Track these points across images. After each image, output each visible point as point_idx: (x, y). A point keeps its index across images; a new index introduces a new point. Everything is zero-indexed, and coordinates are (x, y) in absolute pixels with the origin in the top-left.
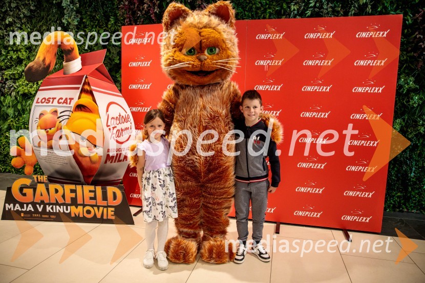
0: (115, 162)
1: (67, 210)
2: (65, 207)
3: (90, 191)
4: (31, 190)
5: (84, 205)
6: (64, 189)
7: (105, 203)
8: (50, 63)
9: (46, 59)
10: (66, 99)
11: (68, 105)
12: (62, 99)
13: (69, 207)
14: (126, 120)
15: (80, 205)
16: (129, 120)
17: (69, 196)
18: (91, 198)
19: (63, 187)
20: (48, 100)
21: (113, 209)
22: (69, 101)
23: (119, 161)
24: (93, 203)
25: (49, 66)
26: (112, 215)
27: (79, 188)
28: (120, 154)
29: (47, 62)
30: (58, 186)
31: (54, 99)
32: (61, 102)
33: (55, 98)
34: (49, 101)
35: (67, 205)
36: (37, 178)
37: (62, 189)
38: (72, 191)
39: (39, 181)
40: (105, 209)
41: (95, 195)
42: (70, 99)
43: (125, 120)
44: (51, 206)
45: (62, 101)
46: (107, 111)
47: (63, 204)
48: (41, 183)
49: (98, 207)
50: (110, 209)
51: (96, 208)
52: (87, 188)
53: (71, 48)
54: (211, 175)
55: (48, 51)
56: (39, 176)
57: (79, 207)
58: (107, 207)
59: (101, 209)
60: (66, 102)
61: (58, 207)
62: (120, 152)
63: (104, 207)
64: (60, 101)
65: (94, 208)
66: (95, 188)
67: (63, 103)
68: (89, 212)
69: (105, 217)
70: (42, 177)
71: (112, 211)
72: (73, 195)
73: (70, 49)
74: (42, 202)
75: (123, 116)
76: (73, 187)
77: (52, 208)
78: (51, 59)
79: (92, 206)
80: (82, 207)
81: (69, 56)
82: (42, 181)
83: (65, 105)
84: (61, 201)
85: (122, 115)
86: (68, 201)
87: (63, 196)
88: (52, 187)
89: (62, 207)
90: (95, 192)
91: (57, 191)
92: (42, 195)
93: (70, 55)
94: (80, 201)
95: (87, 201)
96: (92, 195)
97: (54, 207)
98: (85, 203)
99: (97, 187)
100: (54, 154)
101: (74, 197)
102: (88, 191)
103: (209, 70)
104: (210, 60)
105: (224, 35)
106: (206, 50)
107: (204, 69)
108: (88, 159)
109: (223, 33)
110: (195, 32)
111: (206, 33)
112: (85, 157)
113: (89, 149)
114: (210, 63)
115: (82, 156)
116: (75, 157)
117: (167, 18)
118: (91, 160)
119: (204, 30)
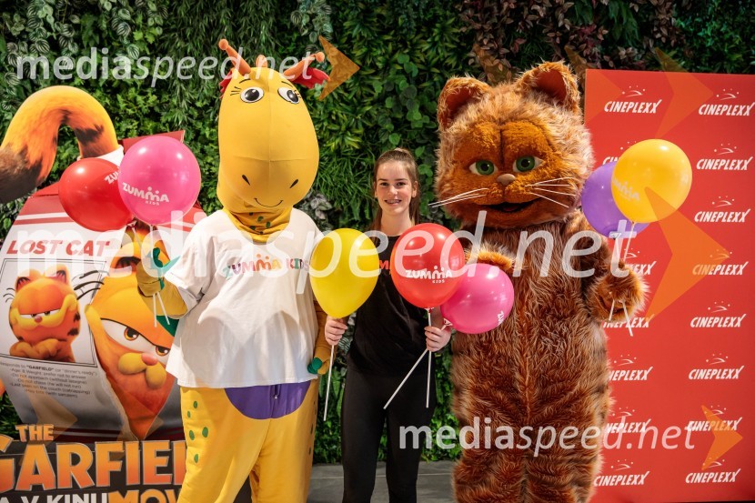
2: (94, 496)
3: (159, 454)
4: (10, 463)
5: (142, 488)
6: (94, 454)
8: (41, 160)
9: (30, 149)
13: (104, 496)
15: (133, 488)
17: (106, 466)
18: (160, 470)
19: (92, 449)
24: (165, 479)
25: (37, 167)
27: (132, 449)
29: (33, 156)
30: (81, 449)
35: (99, 491)
36: (27, 432)
37: (90, 453)
38: (114, 456)
39: (32, 437)
41: (171, 462)
44: (60, 496)
47: (90, 490)
48: (36, 442)
51: (170, 493)
52: (152, 447)
53: (96, 127)
54: (547, 409)
55: (34, 132)
56: (32, 428)
57: (130, 493)
65: (167, 491)
70: (39, 428)
72: (117, 466)
73: (94, 128)
74: (37, 489)
76: (116, 446)
78: (42, 150)
79: (162, 488)
80: (137, 492)
81: (91, 145)
82: (39, 438)
84: (84, 481)
86: (103, 481)
87: (92, 471)
88: (64, 451)
89: (86, 496)
90: (169, 454)
91: (75, 459)
92: (36, 472)
93: (92, 140)
94: (132, 478)
95: (151, 477)
96: (163, 461)
97: (67, 497)
98: (145, 483)
99: (175, 443)
100: (53, 372)
101: (119, 469)
102: (154, 454)
103: (521, 201)
104: (521, 183)
105: (553, 131)
106: (515, 164)
107: (510, 201)
108: (140, 378)
109: (548, 127)
110: (492, 130)
111: (512, 130)
112: (134, 374)
113: (145, 355)
114: (521, 188)
115: (125, 373)
116: (109, 376)
117: (442, 107)
118: (147, 382)
119: (510, 124)
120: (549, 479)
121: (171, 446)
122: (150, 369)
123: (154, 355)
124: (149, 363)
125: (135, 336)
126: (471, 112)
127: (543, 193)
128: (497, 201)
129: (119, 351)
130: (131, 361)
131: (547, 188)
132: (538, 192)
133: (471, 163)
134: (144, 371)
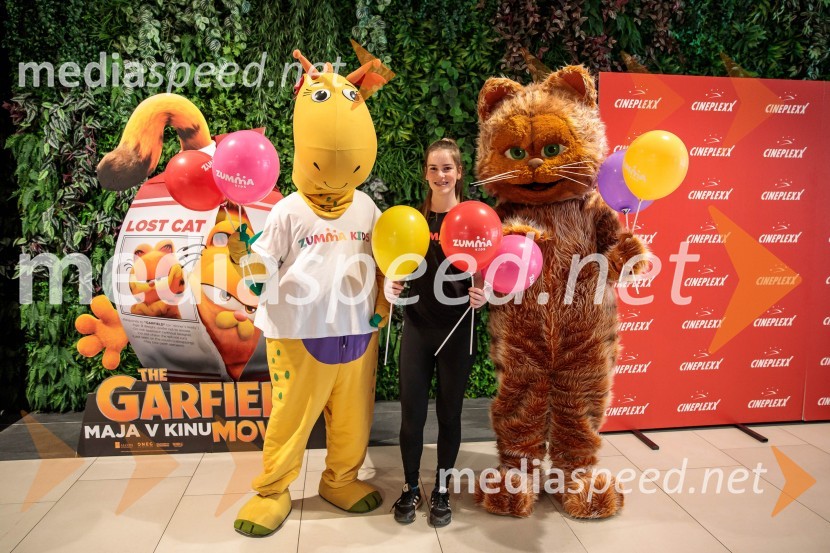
1: (205, 429)
2: (201, 425)
3: (251, 392)
4: (135, 398)
5: (238, 419)
6: (199, 393)
9: (142, 146)
10: (190, 222)
11: (195, 233)
12: (181, 222)
13: (209, 425)
15: (231, 419)
17: (209, 402)
18: (252, 405)
19: (198, 388)
20: (151, 224)
22: (196, 226)
24: (256, 412)
25: (148, 160)
27: (229, 387)
29: (144, 151)
30: (188, 388)
31: (164, 222)
32: (179, 229)
33: (167, 221)
34: (155, 227)
35: (204, 421)
36: (147, 374)
37: (196, 391)
38: (215, 394)
39: (151, 378)
41: (260, 399)
42: (197, 221)
44: (174, 425)
45: (182, 226)
47: (197, 420)
48: (154, 382)
51: (260, 423)
52: (245, 387)
54: (569, 355)
55: (145, 131)
56: (150, 371)
57: (228, 423)
60: (189, 226)
61: (187, 426)
64: (178, 226)
65: (258, 422)
66: (260, 387)
67: (183, 231)
68: (247, 431)
70: (156, 371)
72: (217, 402)
73: (192, 127)
74: (157, 419)
76: (217, 386)
77: (176, 429)
78: (152, 147)
79: (254, 420)
80: (234, 422)
81: (190, 142)
82: (156, 379)
83: (187, 233)
84: (193, 414)
86: (207, 413)
87: (198, 405)
88: (176, 389)
89: (195, 425)
90: (259, 393)
91: (185, 396)
92: (156, 406)
93: (191, 137)
94: (230, 412)
95: (245, 411)
96: (254, 399)
97: (180, 425)
98: (240, 416)
99: (263, 384)
100: (165, 326)
101: (219, 404)
102: (247, 393)
103: (548, 181)
104: (548, 166)
105: (574, 122)
106: (543, 150)
107: (538, 181)
108: (233, 332)
109: (571, 119)
110: (523, 122)
111: (541, 122)
112: (228, 328)
113: (236, 313)
114: (548, 171)
115: (222, 328)
116: (209, 330)
117: (482, 102)
118: (239, 335)
119: (539, 117)
120: (568, 411)
122: (241, 324)
123: (244, 313)
124: (240, 319)
125: (228, 298)
126: (506, 107)
127: (567, 174)
128: (527, 182)
129: (216, 309)
130: (226, 318)
131: (570, 170)
132: (562, 173)
133: (507, 149)
134: (237, 326)
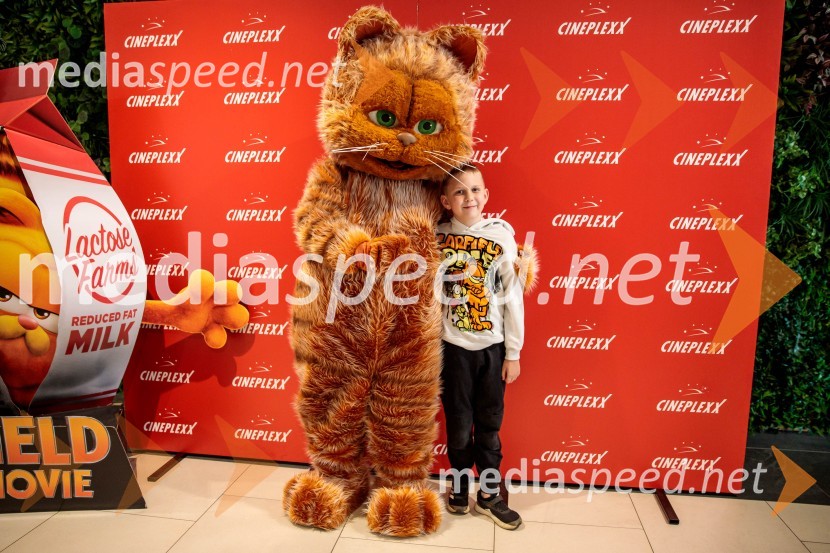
0: (94, 349)
3: (23, 431)
5: (6, 468)
7: (64, 459)
14: (120, 242)
16: (128, 241)
18: (26, 449)
21: (88, 473)
23: (107, 345)
24: (31, 458)
26: (86, 488)
28: (109, 329)
40: (66, 475)
41: (37, 439)
43: (116, 242)
46: (66, 220)
49: (47, 470)
50: (79, 474)
51: (40, 474)
52: (14, 423)
54: (395, 352)
58: (71, 468)
59: (55, 474)
62: (108, 324)
63: (64, 468)
65: (36, 472)
68: (20, 484)
69: (66, 494)
71: (85, 478)
75: (110, 234)
79: (31, 468)
80: (1, 472)
85: (107, 229)
90: (35, 431)
95: (15, 457)
96: (28, 439)
98: (9, 463)
99: (39, 419)
102: (16, 431)
104: (421, 147)
108: (19, 344)
110: (403, 82)
111: (425, 89)
112: (14, 339)
113: (22, 318)
114: (420, 153)
118: (28, 347)
119: (423, 82)
121: (36, 423)
122: (30, 334)
123: (33, 318)
124: (29, 327)
125: (7, 297)
127: (438, 161)
132: (434, 159)
134: (24, 336)
